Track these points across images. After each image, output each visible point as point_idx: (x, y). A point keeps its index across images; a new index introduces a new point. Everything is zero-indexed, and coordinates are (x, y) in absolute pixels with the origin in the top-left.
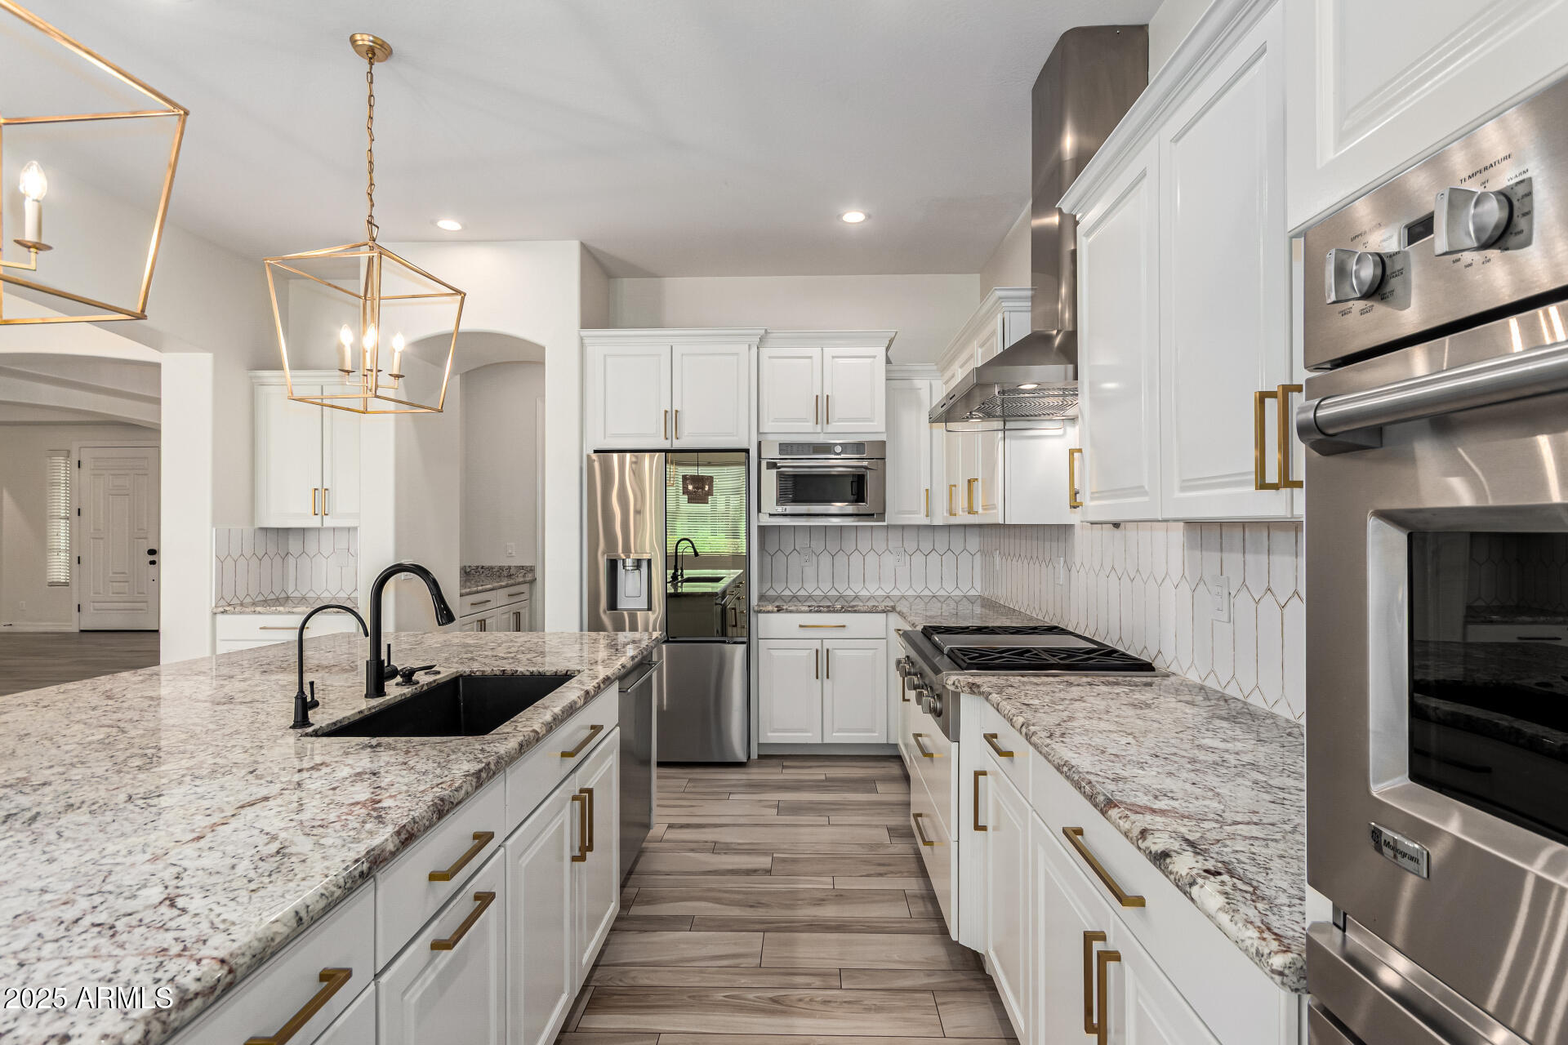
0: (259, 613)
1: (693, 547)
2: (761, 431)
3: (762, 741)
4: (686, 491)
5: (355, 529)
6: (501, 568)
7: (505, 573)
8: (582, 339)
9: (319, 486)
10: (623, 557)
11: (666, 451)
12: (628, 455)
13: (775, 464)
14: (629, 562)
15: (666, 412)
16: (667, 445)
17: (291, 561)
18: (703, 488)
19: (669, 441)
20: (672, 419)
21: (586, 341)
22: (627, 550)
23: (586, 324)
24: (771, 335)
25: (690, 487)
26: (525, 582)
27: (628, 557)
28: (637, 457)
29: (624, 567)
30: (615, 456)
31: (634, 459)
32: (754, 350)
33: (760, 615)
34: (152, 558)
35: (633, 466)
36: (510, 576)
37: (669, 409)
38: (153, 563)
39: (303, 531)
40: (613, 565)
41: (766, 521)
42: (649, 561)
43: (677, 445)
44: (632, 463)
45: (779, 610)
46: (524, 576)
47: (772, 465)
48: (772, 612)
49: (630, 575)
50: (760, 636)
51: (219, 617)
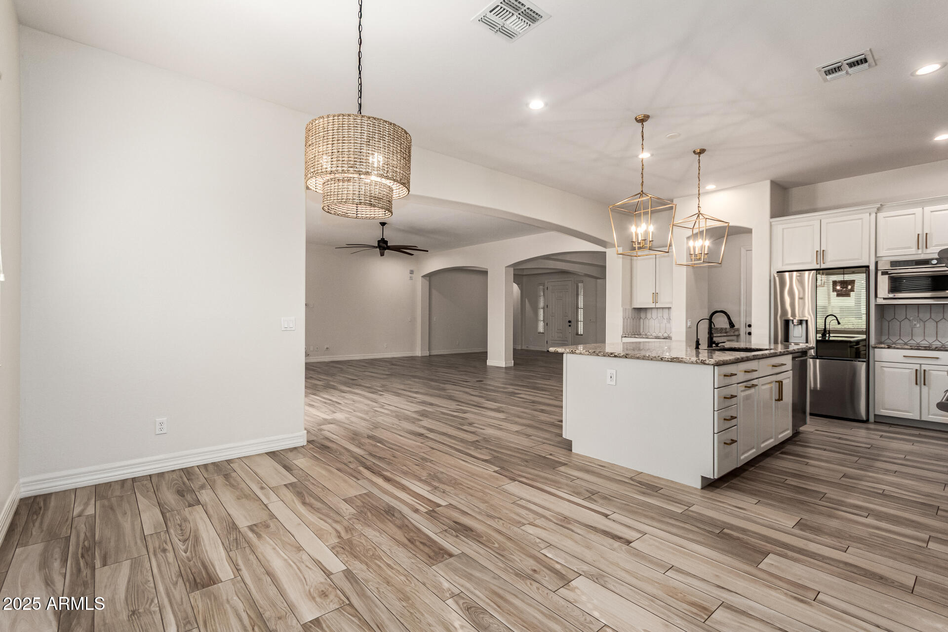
0: (637, 338)
1: (837, 320)
2: (878, 256)
3: (877, 413)
4: (834, 290)
5: (670, 308)
6: (722, 329)
7: (724, 331)
8: (771, 223)
9: (654, 292)
10: (791, 318)
11: (817, 270)
12: (795, 273)
13: (887, 272)
14: (795, 321)
15: (817, 251)
16: (818, 267)
17: (642, 321)
18: (847, 288)
19: (819, 265)
20: (821, 254)
21: (773, 223)
22: (793, 315)
23: (774, 215)
24: (884, 206)
25: (838, 288)
26: (735, 336)
27: (795, 319)
28: (800, 273)
29: (793, 323)
30: (787, 274)
31: (798, 275)
32: (873, 215)
33: (876, 350)
34: (569, 324)
35: (798, 278)
36: (726, 333)
37: (819, 250)
38: (570, 326)
39: (646, 309)
40: (787, 323)
41: (880, 301)
42: (807, 321)
43: (823, 266)
44: (797, 276)
45: (889, 347)
46: (734, 333)
47: (884, 273)
48: (884, 348)
49: (796, 327)
50: (876, 360)
51: (623, 338)
